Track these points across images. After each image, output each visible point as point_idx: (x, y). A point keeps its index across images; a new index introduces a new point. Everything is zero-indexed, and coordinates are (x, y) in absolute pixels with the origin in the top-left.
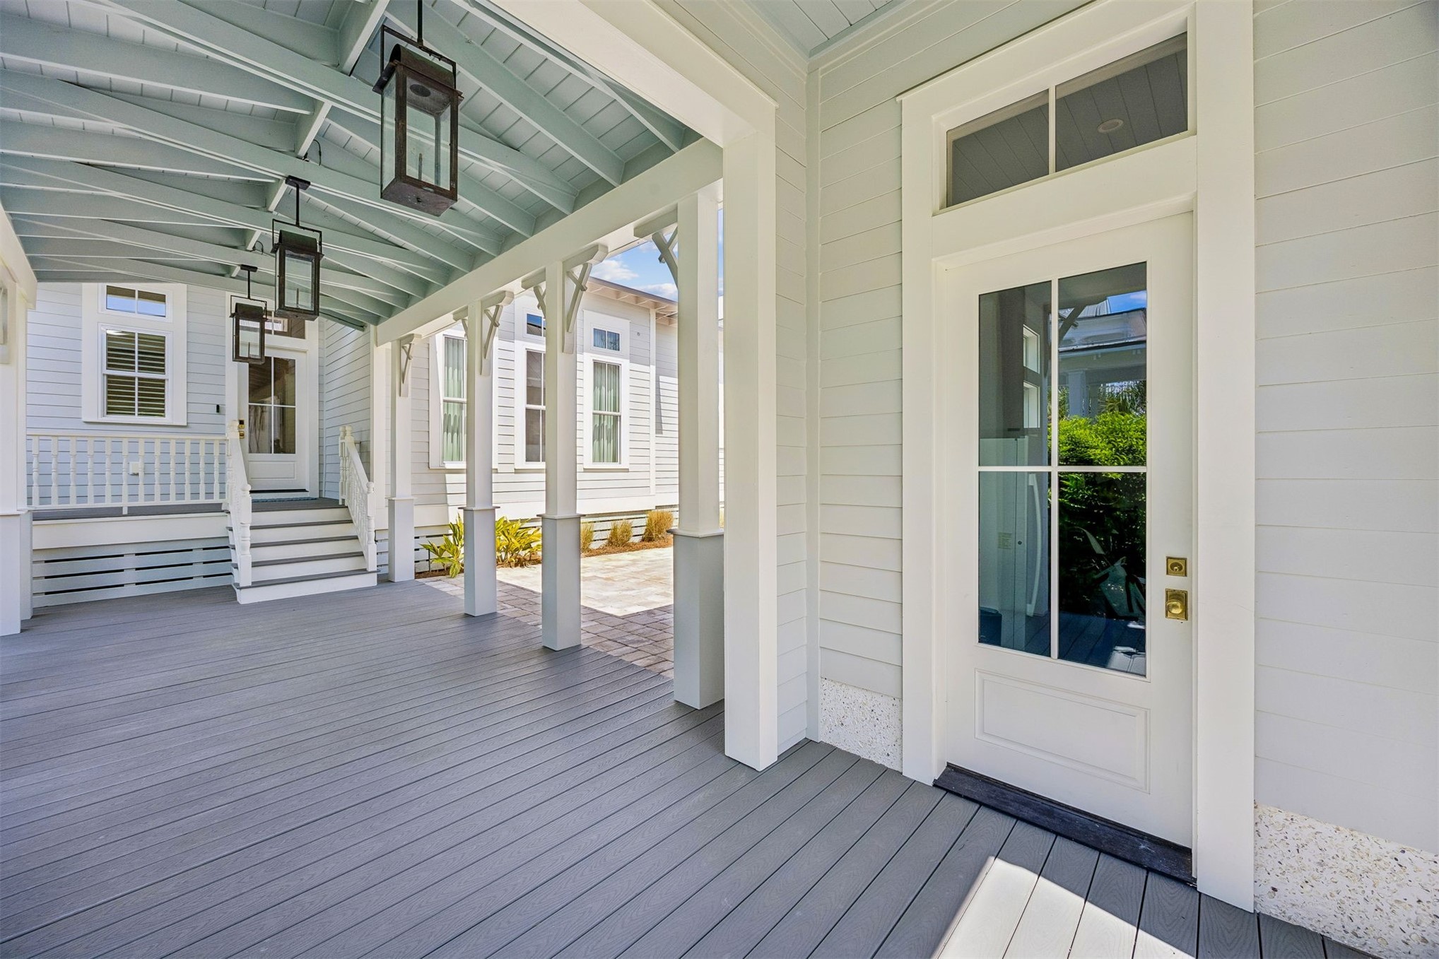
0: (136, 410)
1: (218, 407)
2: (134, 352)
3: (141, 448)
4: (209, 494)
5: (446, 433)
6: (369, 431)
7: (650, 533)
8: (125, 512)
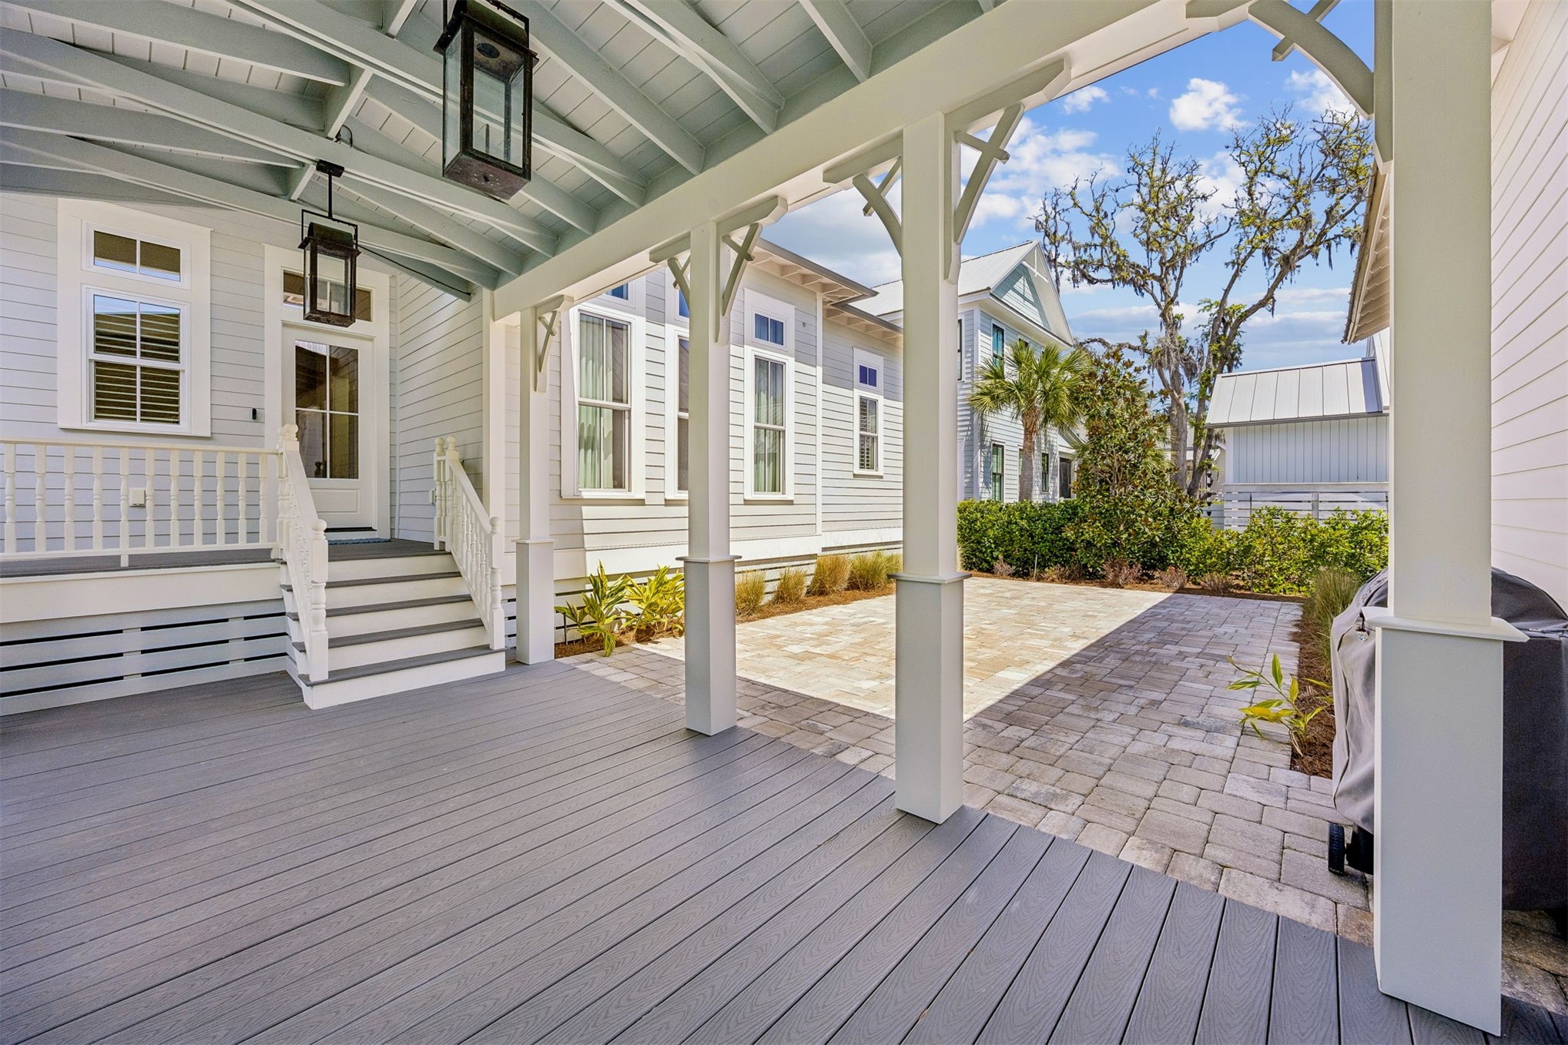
0: (138, 413)
1: (254, 411)
2: (134, 338)
3: (150, 468)
4: (253, 535)
5: (582, 450)
6: (479, 444)
7: (822, 585)
8: (125, 563)
